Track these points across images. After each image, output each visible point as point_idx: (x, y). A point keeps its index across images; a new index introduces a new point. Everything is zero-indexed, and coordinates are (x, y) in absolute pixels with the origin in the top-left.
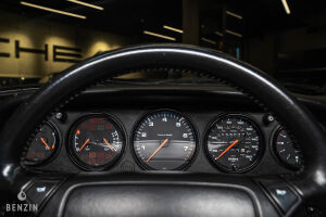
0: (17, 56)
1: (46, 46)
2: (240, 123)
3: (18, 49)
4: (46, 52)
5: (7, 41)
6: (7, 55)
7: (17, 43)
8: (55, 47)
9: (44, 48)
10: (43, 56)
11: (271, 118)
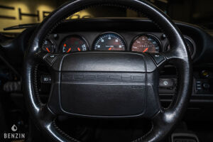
0: (20, 18)
1: (38, 12)
2: (150, 39)
3: (21, 14)
4: (38, 16)
5: (13, 9)
6: (14, 18)
7: (20, 10)
8: (44, 12)
9: (36, 13)
10: (36, 19)
11: (164, 36)
